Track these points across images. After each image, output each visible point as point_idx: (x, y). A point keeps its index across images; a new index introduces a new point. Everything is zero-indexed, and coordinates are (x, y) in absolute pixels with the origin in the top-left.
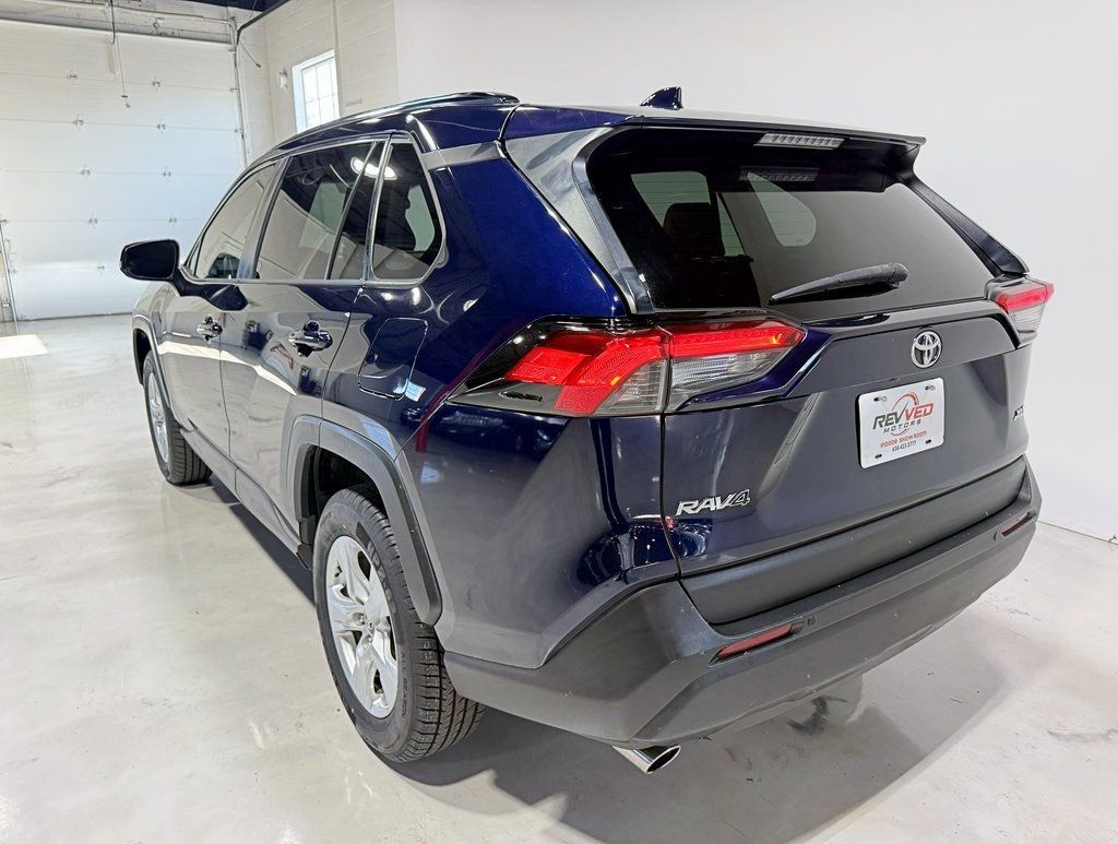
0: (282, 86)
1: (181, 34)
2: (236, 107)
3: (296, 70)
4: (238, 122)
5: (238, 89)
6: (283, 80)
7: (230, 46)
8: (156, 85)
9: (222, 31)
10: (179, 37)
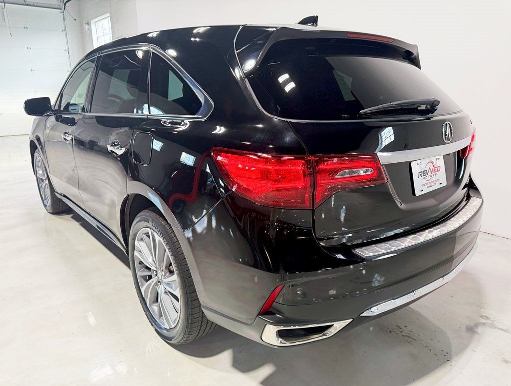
0: (86, 29)
1: (37, 5)
2: (65, 39)
3: (93, 22)
4: (66, 46)
5: (65, 30)
6: (87, 27)
7: (61, 11)
8: (26, 29)
9: (57, 3)
10: (36, 6)
